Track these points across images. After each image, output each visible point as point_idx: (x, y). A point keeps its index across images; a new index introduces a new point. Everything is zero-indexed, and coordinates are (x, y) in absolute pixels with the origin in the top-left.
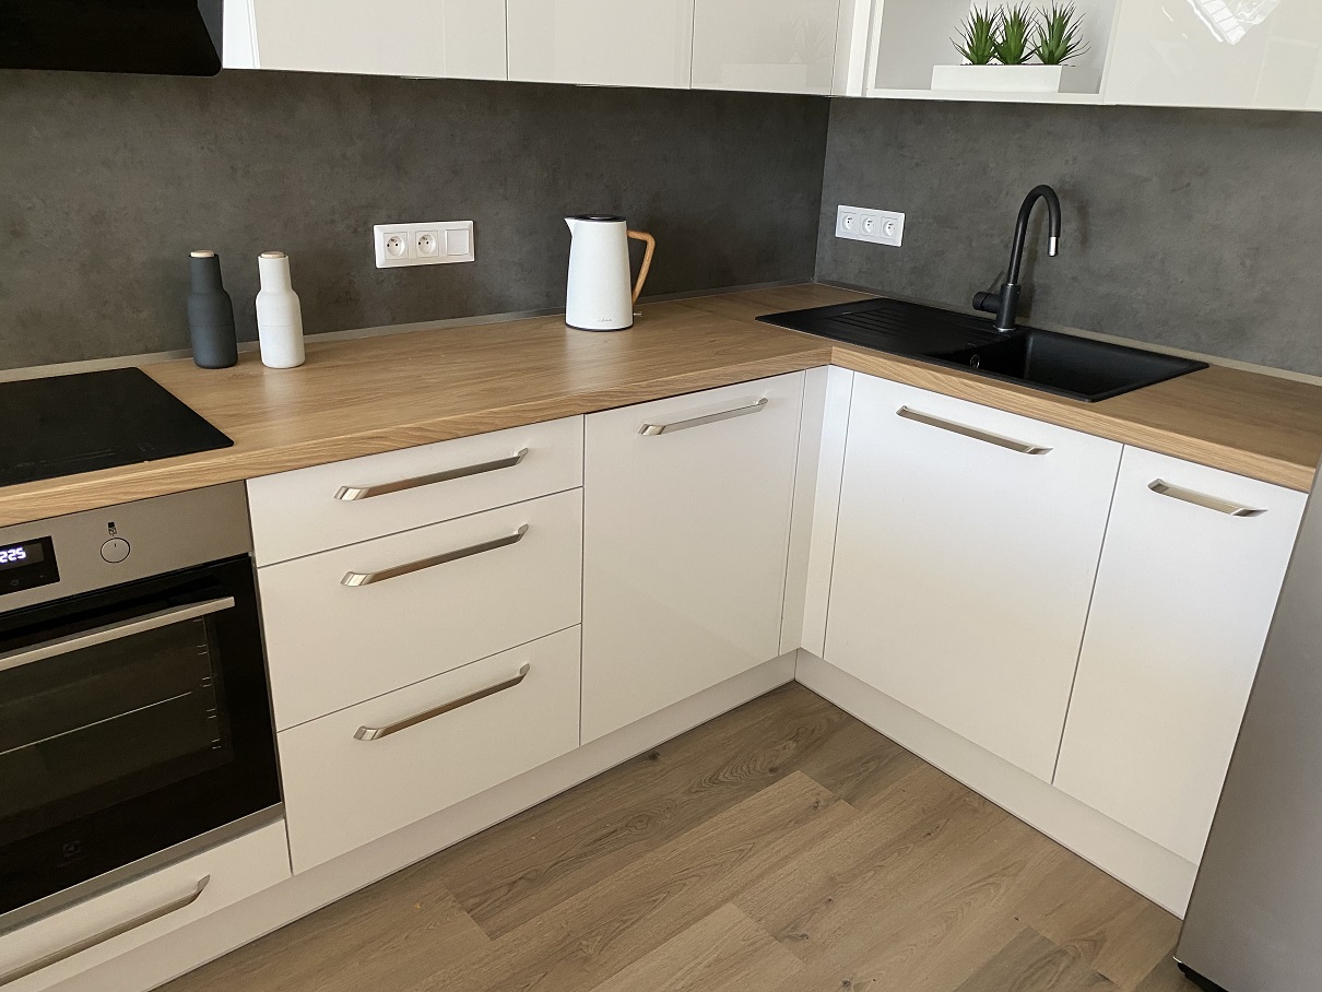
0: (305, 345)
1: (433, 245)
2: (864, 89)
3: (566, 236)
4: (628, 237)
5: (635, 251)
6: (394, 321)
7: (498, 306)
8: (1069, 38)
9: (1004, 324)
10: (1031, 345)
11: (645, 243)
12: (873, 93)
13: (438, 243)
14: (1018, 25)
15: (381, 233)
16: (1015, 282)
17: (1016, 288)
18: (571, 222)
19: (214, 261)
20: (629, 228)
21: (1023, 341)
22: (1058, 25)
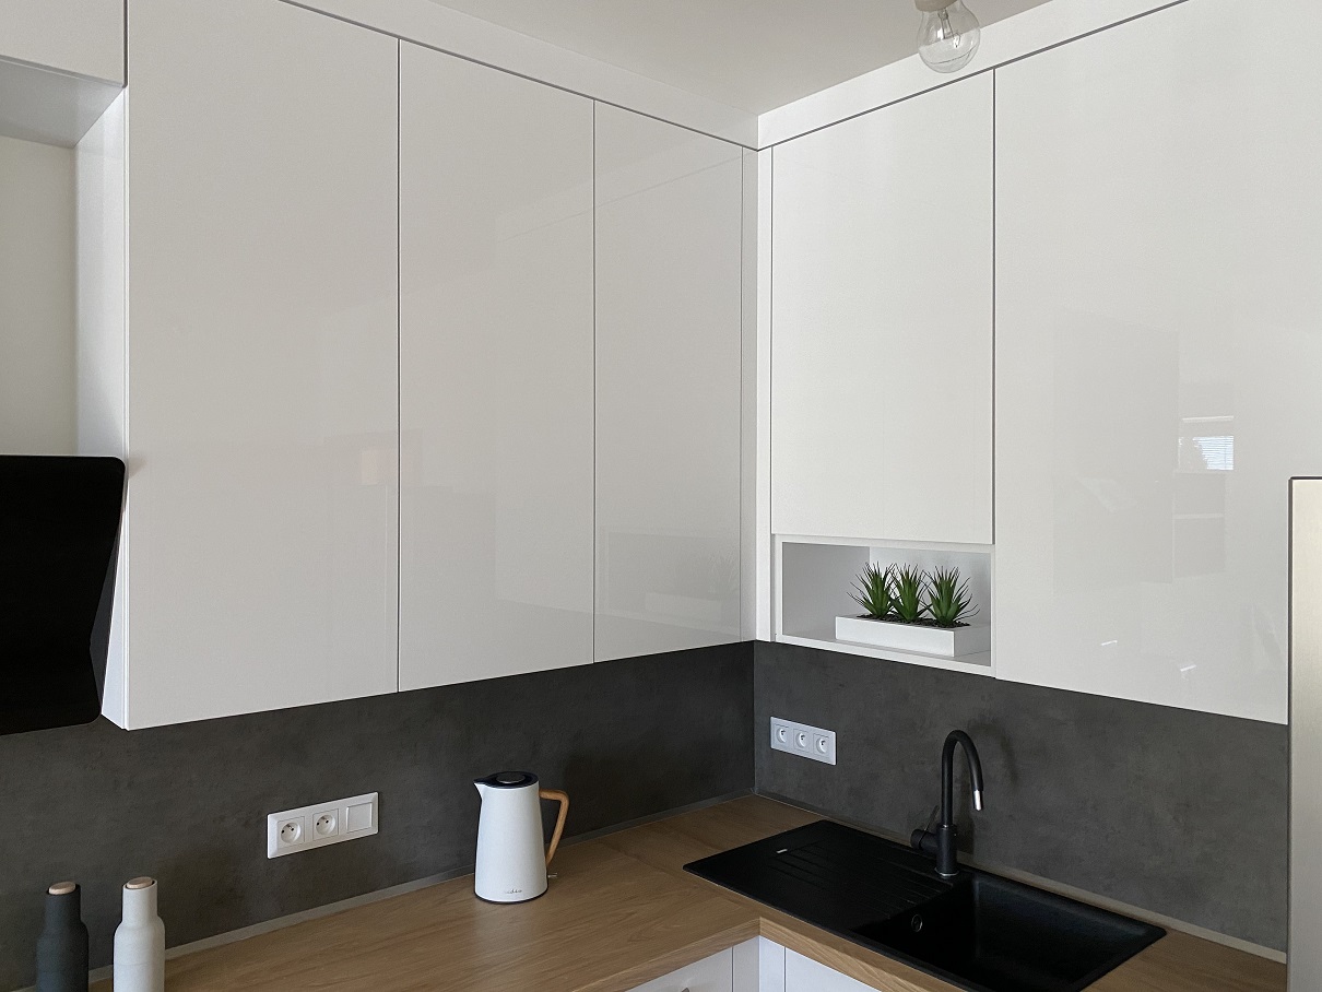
0: (166, 961)
1: (333, 823)
2: (773, 634)
3: (477, 800)
4: (541, 799)
5: (548, 812)
6: (283, 912)
7: (405, 876)
8: (959, 598)
9: (945, 868)
10: (977, 888)
11: (559, 802)
12: (781, 638)
13: (337, 824)
14: (910, 584)
15: (274, 822)
16: (950, 822)
17: (953, 828)
18: (481, 787)
19: (75, 897)
20: (542, 789)
21: (969, 887)
22: (946, 586)
